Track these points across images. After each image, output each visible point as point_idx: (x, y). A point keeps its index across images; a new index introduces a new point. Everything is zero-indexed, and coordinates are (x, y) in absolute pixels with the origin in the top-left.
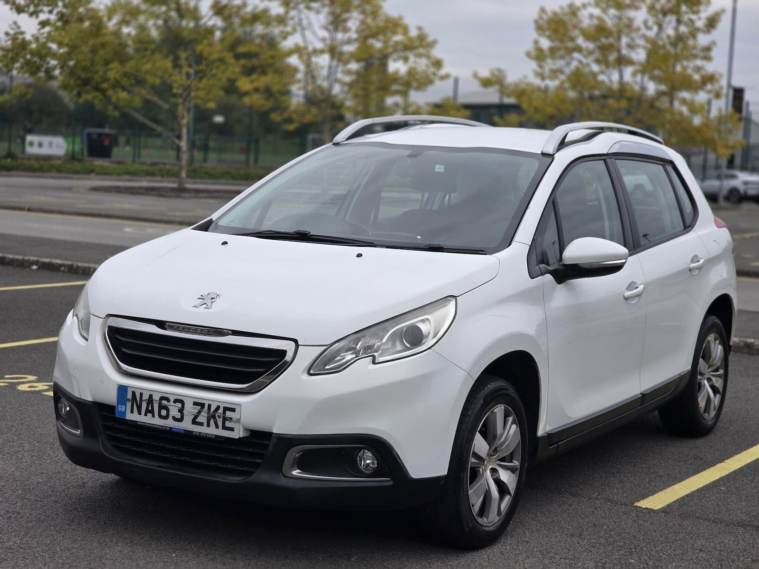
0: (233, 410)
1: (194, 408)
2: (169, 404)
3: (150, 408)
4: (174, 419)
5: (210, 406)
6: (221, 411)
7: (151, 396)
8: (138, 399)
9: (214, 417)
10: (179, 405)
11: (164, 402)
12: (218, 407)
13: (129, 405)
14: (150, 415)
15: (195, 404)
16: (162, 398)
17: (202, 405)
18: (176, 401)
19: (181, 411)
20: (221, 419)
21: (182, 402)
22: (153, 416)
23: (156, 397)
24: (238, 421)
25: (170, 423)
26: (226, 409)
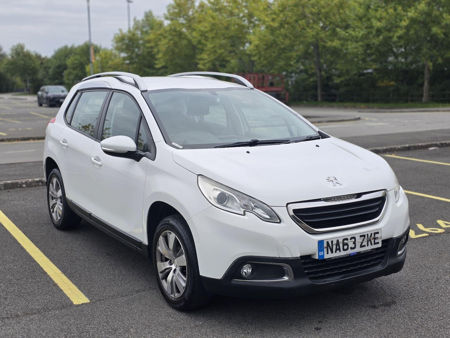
0: (378, 233)
1: (361, 239)
2: (348, 241)
3: (338, 248)
4: (352, 248)
5: (368, 235)
6: (373, 236)
7: (338, 241)
8: (331, 245)
9: (370, 240)
10: (353, 240)
11: (346, 241)
12: (371, 234)
13: (325, 250)
14: (338, 251)
15: (361, 236)
16: (344, 240)
17: (364, 236)
18: (351, 238)
19: (354, 243)
20: (373, 240)
21: (354, 238)
22: (340, 251)
23: (341, 240)
24: (381, 237)
25: (350, 252)
26: (375, 234)
